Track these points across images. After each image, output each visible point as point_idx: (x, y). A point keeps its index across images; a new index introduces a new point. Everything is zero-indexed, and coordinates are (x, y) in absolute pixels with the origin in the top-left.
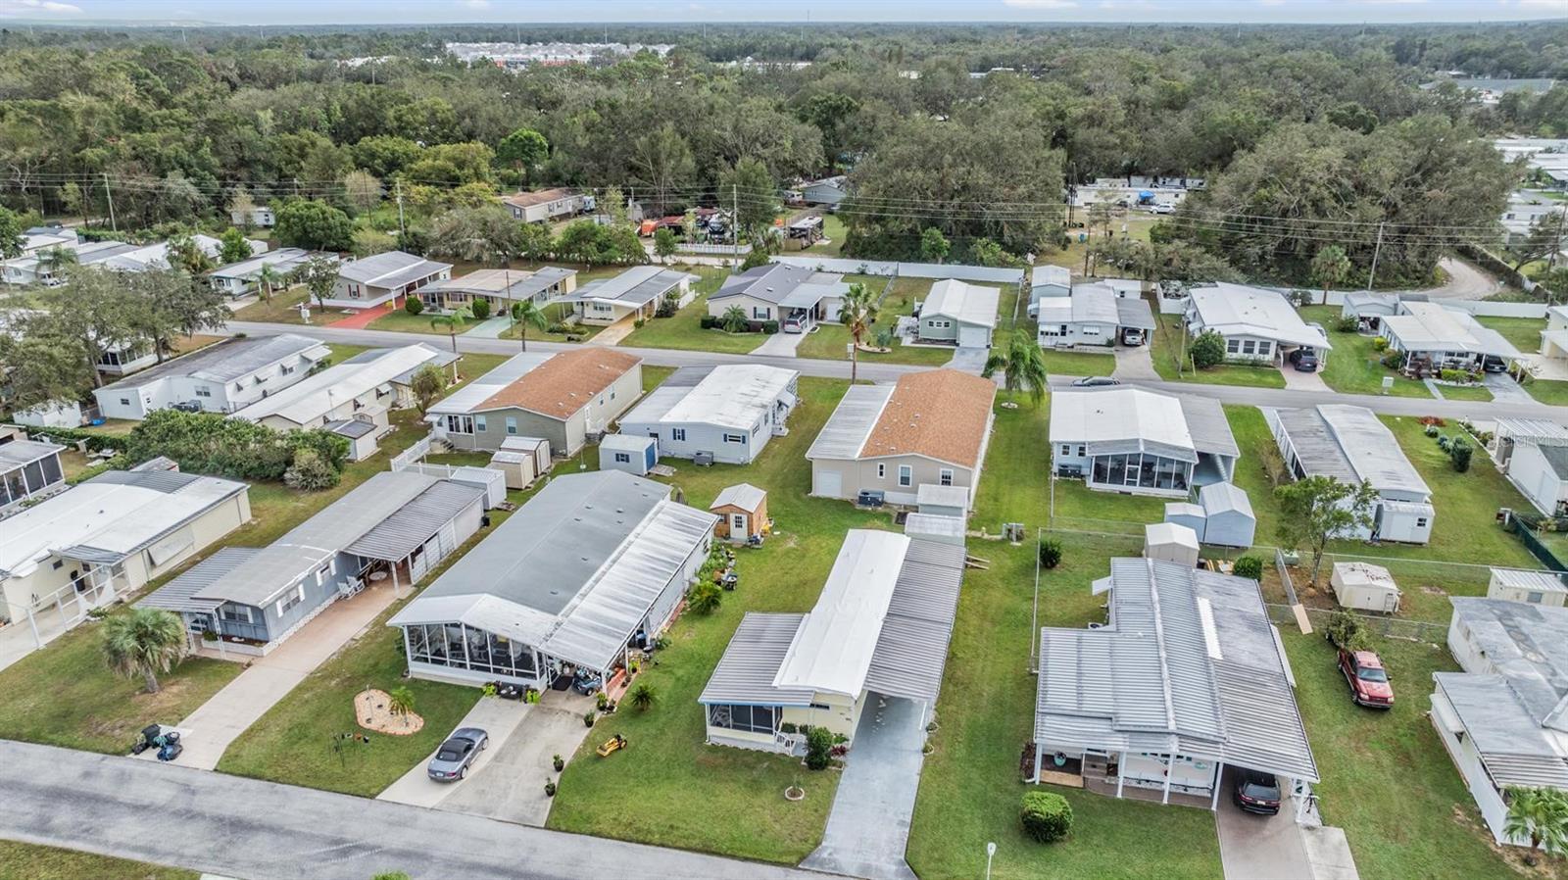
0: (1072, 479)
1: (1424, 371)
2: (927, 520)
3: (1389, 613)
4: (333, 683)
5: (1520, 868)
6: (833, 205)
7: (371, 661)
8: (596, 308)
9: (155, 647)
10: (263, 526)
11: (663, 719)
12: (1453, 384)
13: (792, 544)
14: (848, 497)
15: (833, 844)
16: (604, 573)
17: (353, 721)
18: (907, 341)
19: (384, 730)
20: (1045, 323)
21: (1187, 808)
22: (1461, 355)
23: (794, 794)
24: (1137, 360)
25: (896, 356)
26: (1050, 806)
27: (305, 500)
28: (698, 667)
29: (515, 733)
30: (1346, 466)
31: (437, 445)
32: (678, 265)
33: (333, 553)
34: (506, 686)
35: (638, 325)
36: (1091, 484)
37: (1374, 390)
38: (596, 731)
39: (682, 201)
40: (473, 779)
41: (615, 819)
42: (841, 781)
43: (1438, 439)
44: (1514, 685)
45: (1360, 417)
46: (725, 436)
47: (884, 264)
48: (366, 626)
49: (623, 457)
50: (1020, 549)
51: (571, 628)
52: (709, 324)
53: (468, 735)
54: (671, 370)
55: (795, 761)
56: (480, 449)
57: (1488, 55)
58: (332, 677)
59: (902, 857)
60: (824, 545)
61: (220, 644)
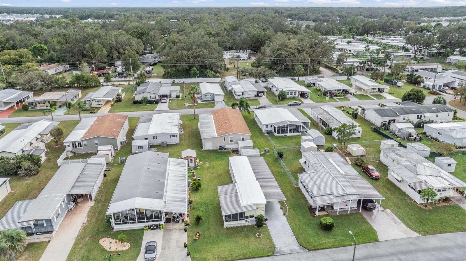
0: (270, 134)
1: (333, 95)
2: (248, 151)
3: (364, 156)
4: (87, 239)
5: (425, 208)
6: (151, 63)
7: (95, 229)
8: (95, 101)
9: (18, 243)
10: (18, 192)
11: (206, 224)
12: (340, 97)
13: (208, 165)
14: (215, 149)
15: (278, 246)
16: (167, 183)
17: (104, 250)
18: (199, 101)
19: (117, 250)
20: (238, 92)
21: (354, 213)
22: (339, 90)
23: (259, 235)
24: (264, 100)
25: (199, 106)
26: (328, 220)
27: (29, 181)
28: (206, 206)
29: (163, 240)
30: (336, 121)
31: (69, 153)
32: (113, 85)
33: (65, 195)
34: (152, 226)
35: (112, 105)
36: (276, 134)
37: (324, 101)
38: (188, 233)
39: (103, 65)
40: (160, 257)
41: (213, 257)
42: (269, 229)
43: (346, 111)
44: (405, 166)
45: (331, 108)
46: (170, 136)
47: (180, 79)
48: (86, 218)
49: (140, 147)
50: (270, 155)
51: (169, 202)
52: (136, 103)
53: (151, 244)
54: (139, 118)
55: (253, 226)
56: (85, 152)
57: (296, 15)
58: (85, 238)
59: (298, 244)
60: (217, 163)
61: (35, 236)
